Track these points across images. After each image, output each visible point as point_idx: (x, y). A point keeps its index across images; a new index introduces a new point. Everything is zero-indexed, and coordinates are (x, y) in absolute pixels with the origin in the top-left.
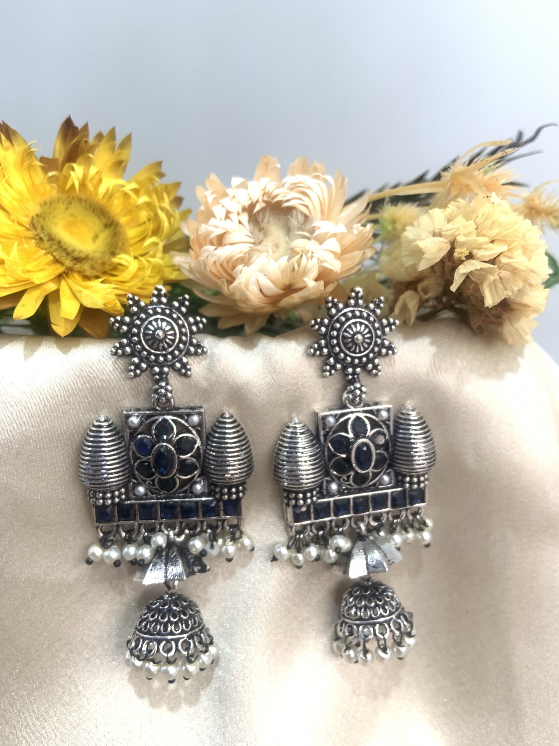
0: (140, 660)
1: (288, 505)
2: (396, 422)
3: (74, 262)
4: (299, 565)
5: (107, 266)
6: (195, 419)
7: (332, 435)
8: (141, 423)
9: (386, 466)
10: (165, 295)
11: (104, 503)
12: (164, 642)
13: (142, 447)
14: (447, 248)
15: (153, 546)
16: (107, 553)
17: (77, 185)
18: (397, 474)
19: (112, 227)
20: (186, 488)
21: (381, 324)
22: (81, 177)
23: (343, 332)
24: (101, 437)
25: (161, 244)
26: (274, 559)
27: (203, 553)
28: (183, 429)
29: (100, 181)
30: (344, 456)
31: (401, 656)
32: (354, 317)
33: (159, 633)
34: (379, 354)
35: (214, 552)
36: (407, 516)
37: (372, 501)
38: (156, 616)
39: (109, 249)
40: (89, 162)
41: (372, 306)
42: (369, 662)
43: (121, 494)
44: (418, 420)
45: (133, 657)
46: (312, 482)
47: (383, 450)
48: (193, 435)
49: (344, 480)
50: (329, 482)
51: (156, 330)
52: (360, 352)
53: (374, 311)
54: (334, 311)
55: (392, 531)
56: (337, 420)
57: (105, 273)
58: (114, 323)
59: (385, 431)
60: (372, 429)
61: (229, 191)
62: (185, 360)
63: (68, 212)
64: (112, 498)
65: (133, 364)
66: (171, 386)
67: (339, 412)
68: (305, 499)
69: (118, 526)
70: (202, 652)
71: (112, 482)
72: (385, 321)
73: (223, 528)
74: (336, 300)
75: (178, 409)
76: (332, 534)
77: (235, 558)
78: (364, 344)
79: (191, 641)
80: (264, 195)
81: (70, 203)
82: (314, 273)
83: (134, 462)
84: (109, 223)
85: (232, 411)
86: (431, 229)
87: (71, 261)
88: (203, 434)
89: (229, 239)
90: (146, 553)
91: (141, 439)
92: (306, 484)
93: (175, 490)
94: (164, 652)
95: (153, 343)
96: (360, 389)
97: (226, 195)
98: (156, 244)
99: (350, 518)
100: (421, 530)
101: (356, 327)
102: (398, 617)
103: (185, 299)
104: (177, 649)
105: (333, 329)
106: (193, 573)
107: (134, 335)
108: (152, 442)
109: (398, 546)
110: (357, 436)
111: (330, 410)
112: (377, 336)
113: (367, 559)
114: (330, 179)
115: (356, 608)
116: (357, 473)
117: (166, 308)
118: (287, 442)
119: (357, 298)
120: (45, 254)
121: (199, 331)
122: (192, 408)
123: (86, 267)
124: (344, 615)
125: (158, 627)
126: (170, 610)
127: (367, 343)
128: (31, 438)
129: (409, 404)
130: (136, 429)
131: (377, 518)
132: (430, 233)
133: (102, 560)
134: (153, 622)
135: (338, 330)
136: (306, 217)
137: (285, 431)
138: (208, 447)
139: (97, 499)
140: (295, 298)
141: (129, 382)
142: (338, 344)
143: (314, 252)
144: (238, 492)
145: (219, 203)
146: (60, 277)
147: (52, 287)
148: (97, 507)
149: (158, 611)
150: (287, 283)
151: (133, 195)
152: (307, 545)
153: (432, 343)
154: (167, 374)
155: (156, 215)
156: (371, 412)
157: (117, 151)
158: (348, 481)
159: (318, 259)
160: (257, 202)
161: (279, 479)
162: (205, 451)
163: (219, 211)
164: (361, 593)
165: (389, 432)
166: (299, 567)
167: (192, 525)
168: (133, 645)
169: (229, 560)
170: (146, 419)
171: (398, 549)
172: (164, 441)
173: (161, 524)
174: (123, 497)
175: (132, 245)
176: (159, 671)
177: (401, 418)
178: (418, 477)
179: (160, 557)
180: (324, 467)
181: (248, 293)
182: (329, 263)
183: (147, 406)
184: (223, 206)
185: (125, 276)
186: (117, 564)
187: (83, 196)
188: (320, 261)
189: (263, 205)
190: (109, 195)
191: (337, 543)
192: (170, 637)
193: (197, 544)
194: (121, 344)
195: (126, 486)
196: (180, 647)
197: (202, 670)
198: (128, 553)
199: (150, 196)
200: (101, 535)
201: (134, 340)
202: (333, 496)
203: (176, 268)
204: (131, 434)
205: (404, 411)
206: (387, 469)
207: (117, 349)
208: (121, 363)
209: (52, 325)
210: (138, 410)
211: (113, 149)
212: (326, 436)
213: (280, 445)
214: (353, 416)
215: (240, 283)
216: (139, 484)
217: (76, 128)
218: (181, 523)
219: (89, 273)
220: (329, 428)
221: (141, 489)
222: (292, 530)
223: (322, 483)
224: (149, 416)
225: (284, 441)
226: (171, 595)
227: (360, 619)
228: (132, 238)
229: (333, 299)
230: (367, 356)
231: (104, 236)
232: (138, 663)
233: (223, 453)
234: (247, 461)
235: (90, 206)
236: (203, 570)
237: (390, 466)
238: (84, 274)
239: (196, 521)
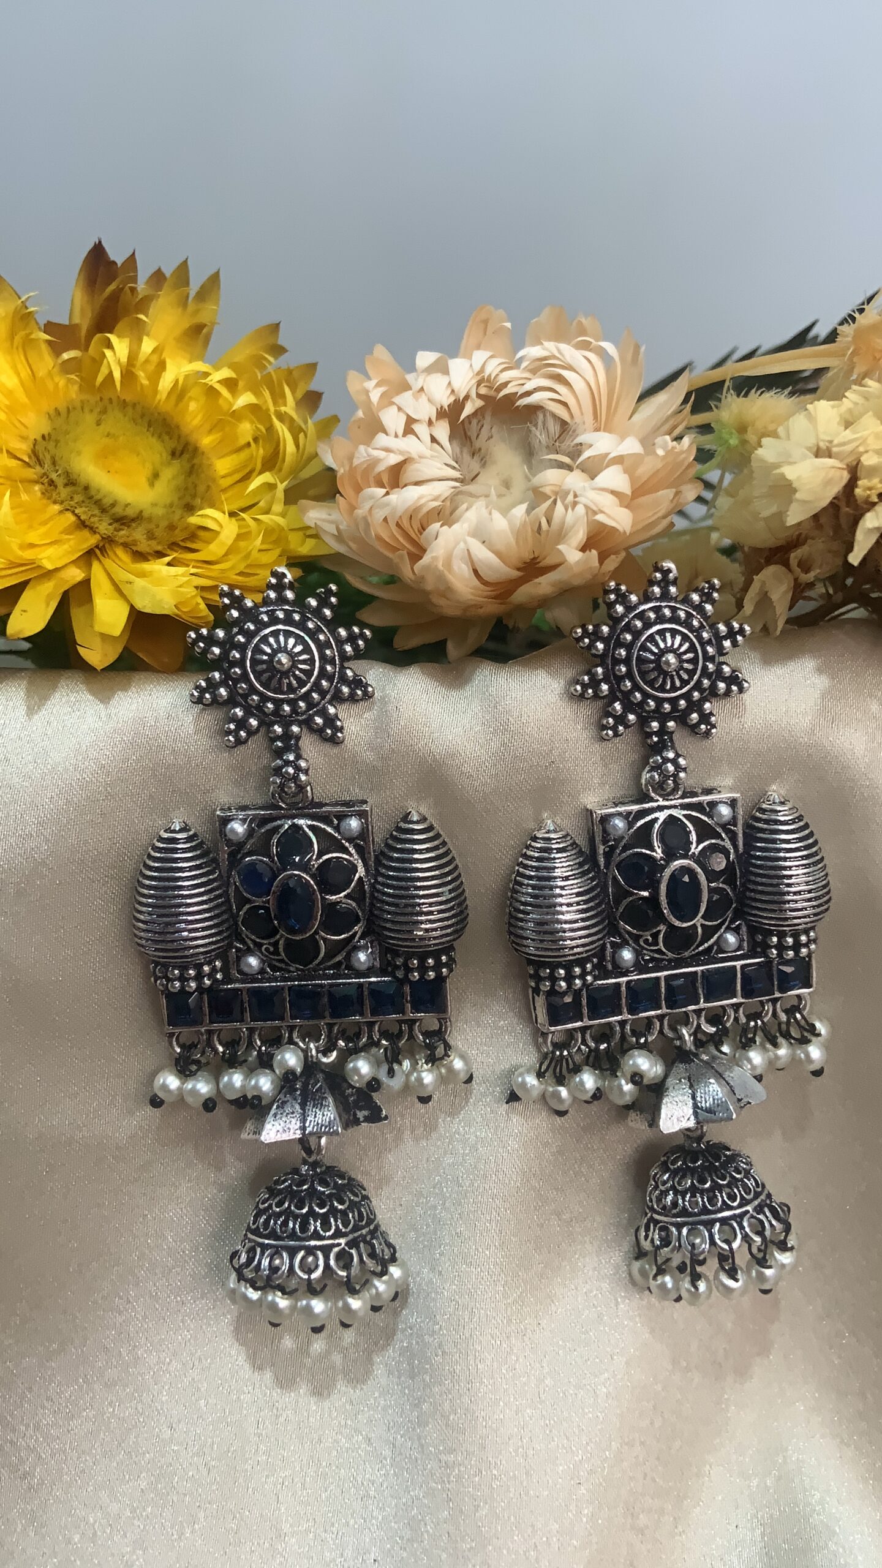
0: (256, 1289)
1: (537, 991)
2: (748, 826)
3: (115, 525)
4: (562, 1108)
5: (177, 531)
6: (354, 823)
7: (619, 854)
8: (250, 833)
9: (730, 914)
10: (291, 586)
11: (183, 987)
12: (302, 1253)
13: (254, 879)
14: (842, 477)
15: (277, 1071)
16: (189, 1085)
17: (117, 375)
18: (753, 930)
19: (186, 456)
20: (339, 958)
21: (716, 633)
22: (124, 359)
23: (639, 651)
24: (176, 860)
25: (281, 487)
26: (513, 1097)
27: (374, 1084)
28: (330, 843)
29: (162, 366)
30: (646, 894)
31: (766, 1287)
32: (661, 619)
33: (293, 1236)
34: (713, 693)
35: (396, 1083)
36: (775, 1014)
37: (702, 982)
38: (286, 1205)
39: (179, 499)
40: (138, 331)
41: (695, 597)
42: (703, 1296)
43: (214, 970)
44: (793, 821)
45: (243, 1283)
46: (583, 946)
47: (723, 883)
48: (351, 855)
49: (646, 941)
50: (617, 947)
51: (275, 652)
52: (674, 689)
53: (699, 609)
54: (620, 609)
55: (747, 1044)
56: (630, 825)
57: (174, 546)
58: (195, 642)
59: (728, 844)
60: (699, 843)
61: (410, 378)
62: (332, 710)
63: (102, 427)
64: (199, 977)
65: (233, 719)
66: (307, 761)
67: (635, 808)
68: (570, 978)
69: (210, 1033)
70: (374, 1273)
71: (198, 946)
72: (722, 627)
73: (411, 1037)
74: (623, 588)
75: (321, 805)
76: (625, 1048)
77: (435, 1097)
78: (681, 672)
79: (353, 1251)
80: (479, 384)
81: (104, 411)
82: (580, 536)
83: (239, 909)
84: (180, 448)
85: (423, 810)
86: (812, 441)
87: (110, 524)
88: (370, 853)
89: (412, 472)
90: (265, 1083)
91: (252, 864)
92: (572, 948)
93: (317, 962)
94: (303, 1271)
95: (270, 679)
96: (674, 762)
97: (407, 387)
98: (271, 487)
99: (661, 1018)
100: (803, 1041)
101: (664, 640)
102: (759, 1209)
103: (330, 593)
104: (327, 1265)
105: (620, 644)
106: (357, 1122)
107: (234, 663)
108: (271, 869)
109: (758, 1072)
110: (670, 856)
111: (616, 805)
112: (707, 658)
113: (694, 1098)
114: (609, 347)
115: (676, 1192)
116: (671, 926)
117: (295, 611)
118: (533, 867)
119: (665, 583)
120: (61, 512)
121: (358, 655)
122: (347, 804)
123: (138, 534)
124: (652, 1209)
125: (291, 1225)
126: (312, 1191)
127: (686, 671)
128: (43, 863)
129: (775, 791)
130: (241, 845)
131: (715, 1018)
132: (809, 449)
133: (180, 1098)
134: (279, 1215)
135: (629, 647)
136: (564, 423)
137: (528, 847)
138: (380, 879)
139: (169, 980)
140: (544, 585)
141: (226, 755)
142: (629, 675)
143: (578, 493)
144: (438, 966)
145: (393, 403)
146: (89, 556)
147: (76, 575)
148: (170, 996)
149: (290, 1194)
150: (527, 556)
151: (224, 392)
152: (577, 1070)
153: (820, 670)
154: (298, 738)
155: (270, 428)
156: (698, 807)
157: (191, 306)
158: (657, 944)
159: (586, 507)
160: (467, 397)
161: (518, 941)
162: (372, 886)
163: (392, 419)
164: (684, 1163)
165: (735, 847)
166: (561, 1114)
167: (350, 1033)
168: (243, 1258)
169: (425, 1100)
170: (260, 826)
171: (759, 1078)
172: (296, 866)
173: (291, 1029)
174: (219, 976)
175: (224, 490)
176: (293, 1308)
177: (759, 820)
178: (796, 935)
179: (292, 1090)
180: (608, 917)
181: (450, 577)
182: (609, 516)
183: (260, 802)
184: (400, 409)
185: (213, 550)
186: (209, 1105)
187: (128, 397)
188: (590, 511)
189: (480, 403)
190: (179, 393)
191: (634, 1063)
192: (313, 1243)
193: (363, 1067)
194: (208, 680)
195: (223, 955)
196: (332, 1262)
197: (375, 1309)
198: (230, 1084)
199: (257, 393)
200: (178, 1050)
201: (235, 673)
202: (625, 975)
203: (309, 533)
204: (232, 855)
205: (764, 806)
206: (732, 921)
207: (202, 691)
208: (211, 718)
209: (81, 650)
210: (244, 808)
211: (184, 302)
212: (608, 855)
213: (519, 874)
214: (662, 816)
215: (435, 558)
216: (249, 952)
217: (114, 263)
218: (330, 1026)
219: (144, 546)
220: (615, 840)
221: (253, 961)
222: (545, 1042)
223: (603, 947)
224: (264, 821)
225: (526, 867)
226: (314, 1165)
227: (684, 1212)
228: (223, 477)
229: (618, 585)
230: (687, 696)
231: (170, 473)
232: (254, 1295)
233: (407, 888)
234: (454, 905)
235: (143, 416)
236: (376, 1116)
237: (738, 914)
238: (135, 548)
239: (358, 1023)
